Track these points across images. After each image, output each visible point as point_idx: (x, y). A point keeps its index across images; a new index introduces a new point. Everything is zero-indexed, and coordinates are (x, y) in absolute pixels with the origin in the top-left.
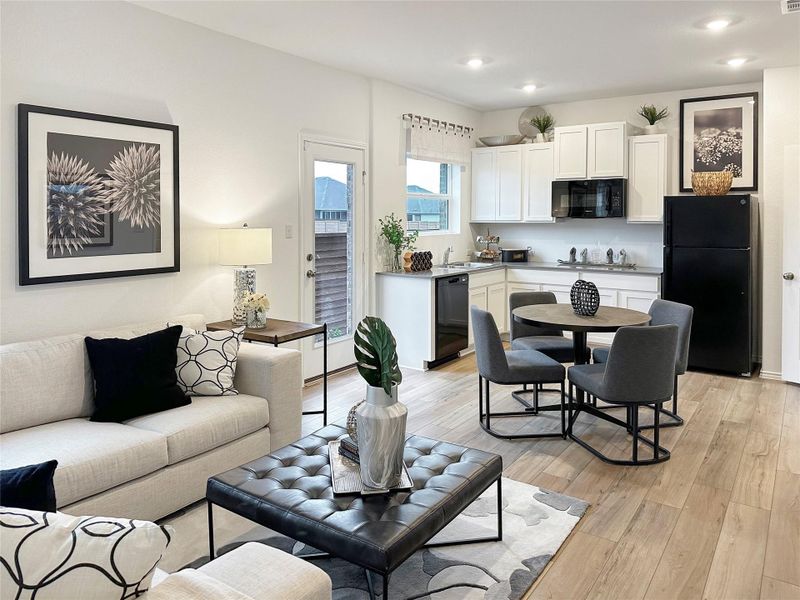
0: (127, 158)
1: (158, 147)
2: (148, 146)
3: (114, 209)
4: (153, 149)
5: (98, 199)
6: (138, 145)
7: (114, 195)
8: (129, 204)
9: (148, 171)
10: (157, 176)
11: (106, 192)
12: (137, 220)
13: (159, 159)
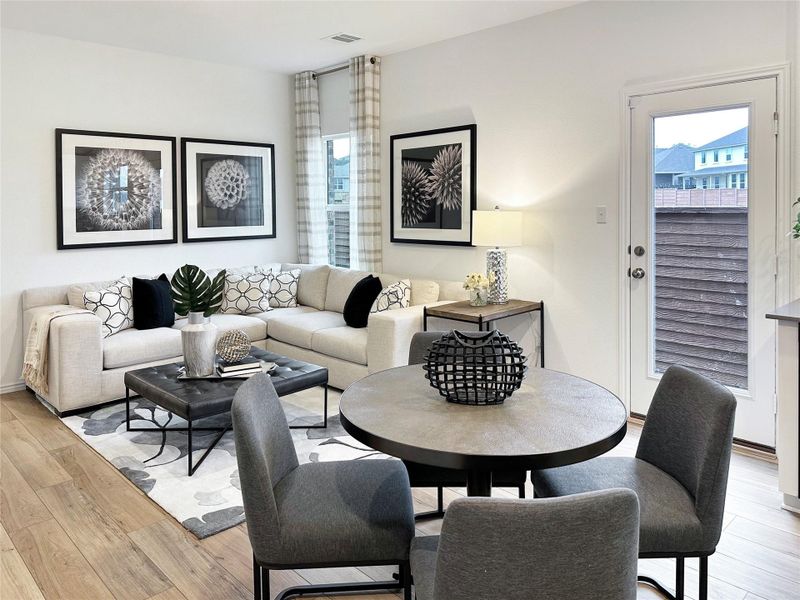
0: (441, 158)
1: (460, 145)
2: (454, 146)
3: (434, 197)
4: (457, 148)
5: (426, 189)
6: (447, 146)
7: (434, 187)
8: (442, 192)
9: (454, 165)
10: (460, 169)
11: (430, 184)
12: (447, 204)
13: (461, 155)
